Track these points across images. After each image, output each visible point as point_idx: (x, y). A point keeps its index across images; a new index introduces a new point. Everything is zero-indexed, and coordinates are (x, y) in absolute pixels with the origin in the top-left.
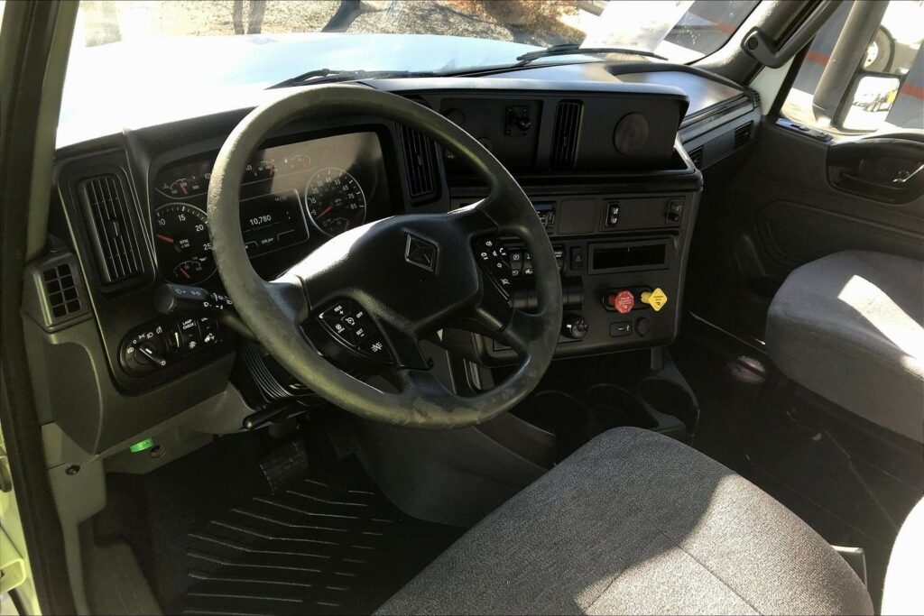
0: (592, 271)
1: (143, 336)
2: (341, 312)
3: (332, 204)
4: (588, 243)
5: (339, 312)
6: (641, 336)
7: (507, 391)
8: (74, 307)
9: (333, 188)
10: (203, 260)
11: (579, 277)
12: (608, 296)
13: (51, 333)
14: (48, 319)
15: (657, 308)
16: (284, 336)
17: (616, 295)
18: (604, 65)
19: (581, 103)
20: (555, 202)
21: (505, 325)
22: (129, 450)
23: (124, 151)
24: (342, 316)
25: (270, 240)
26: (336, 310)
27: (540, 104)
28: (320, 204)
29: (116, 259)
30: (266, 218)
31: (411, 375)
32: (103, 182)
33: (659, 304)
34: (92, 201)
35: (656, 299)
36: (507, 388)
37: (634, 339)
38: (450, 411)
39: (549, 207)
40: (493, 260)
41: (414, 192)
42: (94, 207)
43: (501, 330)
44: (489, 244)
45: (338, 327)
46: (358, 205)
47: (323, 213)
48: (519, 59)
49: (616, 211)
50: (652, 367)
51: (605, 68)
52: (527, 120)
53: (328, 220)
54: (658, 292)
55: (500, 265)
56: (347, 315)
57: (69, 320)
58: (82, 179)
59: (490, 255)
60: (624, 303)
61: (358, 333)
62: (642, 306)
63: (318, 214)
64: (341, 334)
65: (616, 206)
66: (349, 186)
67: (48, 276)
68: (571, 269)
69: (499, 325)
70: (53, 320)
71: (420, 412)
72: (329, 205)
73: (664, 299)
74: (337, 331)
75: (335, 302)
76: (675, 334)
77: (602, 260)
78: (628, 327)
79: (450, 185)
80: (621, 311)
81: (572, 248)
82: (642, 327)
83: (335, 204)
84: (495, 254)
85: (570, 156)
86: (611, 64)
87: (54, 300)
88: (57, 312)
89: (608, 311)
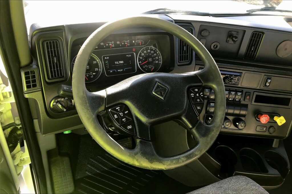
0: (253, 103)
1: (60, 99)
2: (119, 110)
3: (148, 60)
4: (254, 92)
5: (118, 109)
6: (270, 133)
7: (182, 158)
8: (35, 86)
9: (150, 54)
10: (94, 74)
11: (247, 105)
12: (258, 115)
13: (26, 94)
14: (25, 89)
15: (280, 124)
16: (87, 117)
17: (262, 115)
18: (284, 17)
19: (263, 33)
20: (242, 73)
21: (193, 127)
22: (63, 133)
23: (63, 32)
24: (119, 111)
25: (121, 70)
26: (117, 108)
27: (245, 31)
28: (144, 59)
29: (54, 71)
30: (122, 62)
31: (141, 142)
32: (53, 42)
33: (281, 123)
34: (48, 49)
35: (280, 121)
36: (183, 157)
37: (267, 133)
38: (152, 163)
39: (239, 74)
40: (195, 98)
41: (180, 60)
42: (48, 52)
43: (191, 129)
44: (197, 90)
45: (115, 116)
46: (159, 62)
47: (144, 63)
48: (247, 11)
49: (269, 81)
50: (273, 146)
51: (284, 19)
52: (236, 37)
53: (146, 66)
54: (282, 118)
55: (198, 100)
56: (121, 111)
57: (31, 90)
58: (45, 41)
59: (195, 95)
60: (264, 119)
61: (123, 120)
62: (273, 122)
63: (142, 63)
64: (116, 119)
65: (270, 79)
66: (157, 54)
67: (26, 74)
68: (244, 100)
69: (191, 127)
70: (27, 89)
71: (137, 160)
72: (147, 61)
73: (284, 121)
74: (114, 117)
75: (117, 105)
76: (287, 136)
77: (259, 99)
78: (265, 129)
79: (196, 60)
80: (262, 122)
81: (246, 92)
82: (271, 130)
83: (149, 60)
84: (198, 95)
85: (254, 54)
86: (287, 17)
87: (27, 82)
88: (28, 87)
89: (257, 120)
